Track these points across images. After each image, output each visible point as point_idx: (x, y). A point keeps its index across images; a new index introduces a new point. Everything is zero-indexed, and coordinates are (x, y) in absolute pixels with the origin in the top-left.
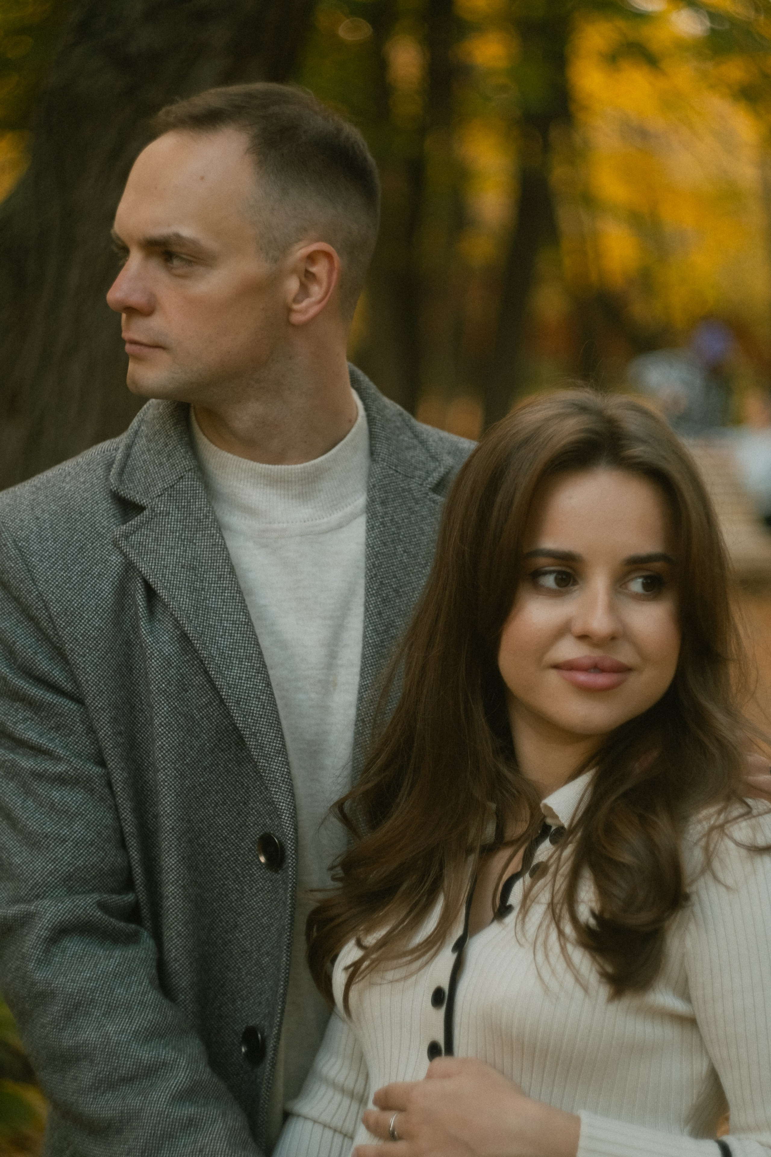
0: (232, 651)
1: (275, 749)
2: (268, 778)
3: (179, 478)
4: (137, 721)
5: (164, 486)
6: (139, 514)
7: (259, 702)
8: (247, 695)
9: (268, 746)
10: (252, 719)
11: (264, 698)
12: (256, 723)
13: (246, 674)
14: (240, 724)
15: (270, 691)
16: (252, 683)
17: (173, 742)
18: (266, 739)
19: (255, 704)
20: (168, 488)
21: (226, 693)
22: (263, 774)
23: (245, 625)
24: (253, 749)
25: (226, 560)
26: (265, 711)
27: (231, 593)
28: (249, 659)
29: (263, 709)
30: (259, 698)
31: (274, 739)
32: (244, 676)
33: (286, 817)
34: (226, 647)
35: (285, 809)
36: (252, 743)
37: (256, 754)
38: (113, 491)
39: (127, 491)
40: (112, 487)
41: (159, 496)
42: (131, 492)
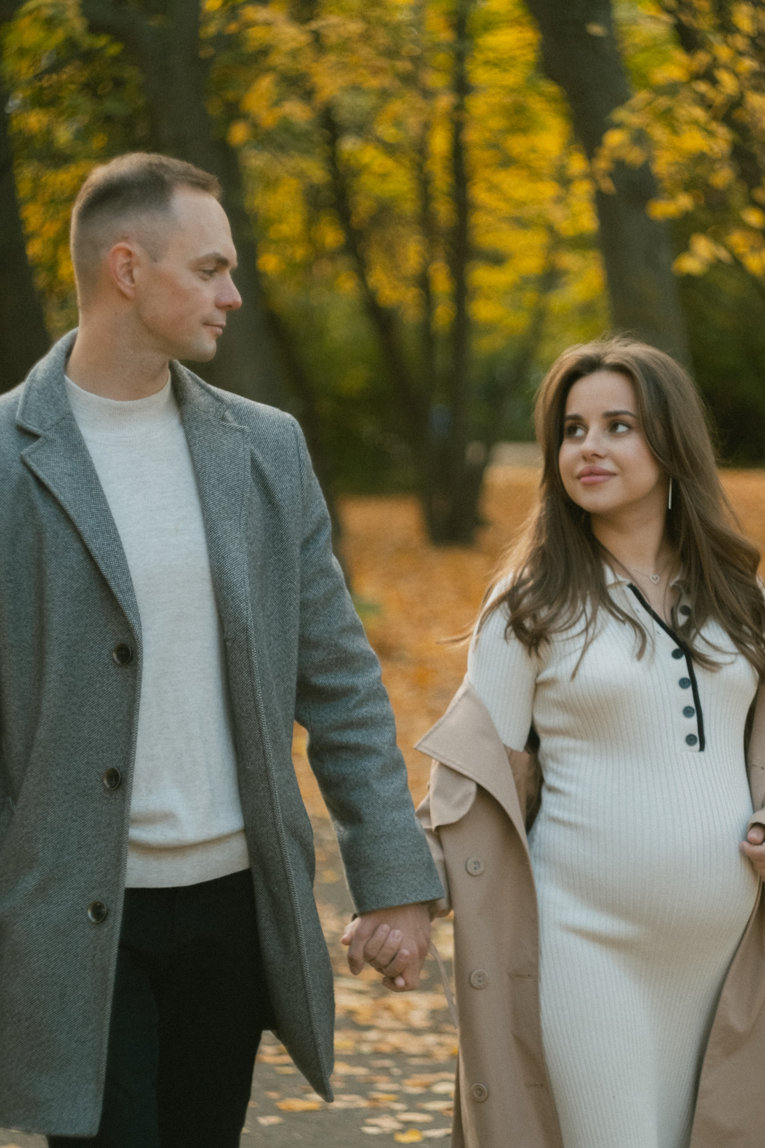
1: (127, 587)
2: (123, 605)
3: (62, 418)
5: (52, 423)
6: (37, 440)
14: (104, 572)
15: (123, 552)
20: (54, 424)
21: (95, 552)
22: (120, 603)
23: (106, 511)
24: (113, 588)
25: (93, 471)
26: (119, 564)
27: (96, 491)
28: (108, 532)
29: (118, 563)
30: (116, 557)
31: (126, 581)
32: (106, 543)
33: (136, 628)
34: (94, 525)
35: (135, 624)
36: (112, 584)
37: (115, 590)
38: (18, 425)
39: (28, 425)
40: (18, 423)
41: (49, 429)
42: (31, 426)
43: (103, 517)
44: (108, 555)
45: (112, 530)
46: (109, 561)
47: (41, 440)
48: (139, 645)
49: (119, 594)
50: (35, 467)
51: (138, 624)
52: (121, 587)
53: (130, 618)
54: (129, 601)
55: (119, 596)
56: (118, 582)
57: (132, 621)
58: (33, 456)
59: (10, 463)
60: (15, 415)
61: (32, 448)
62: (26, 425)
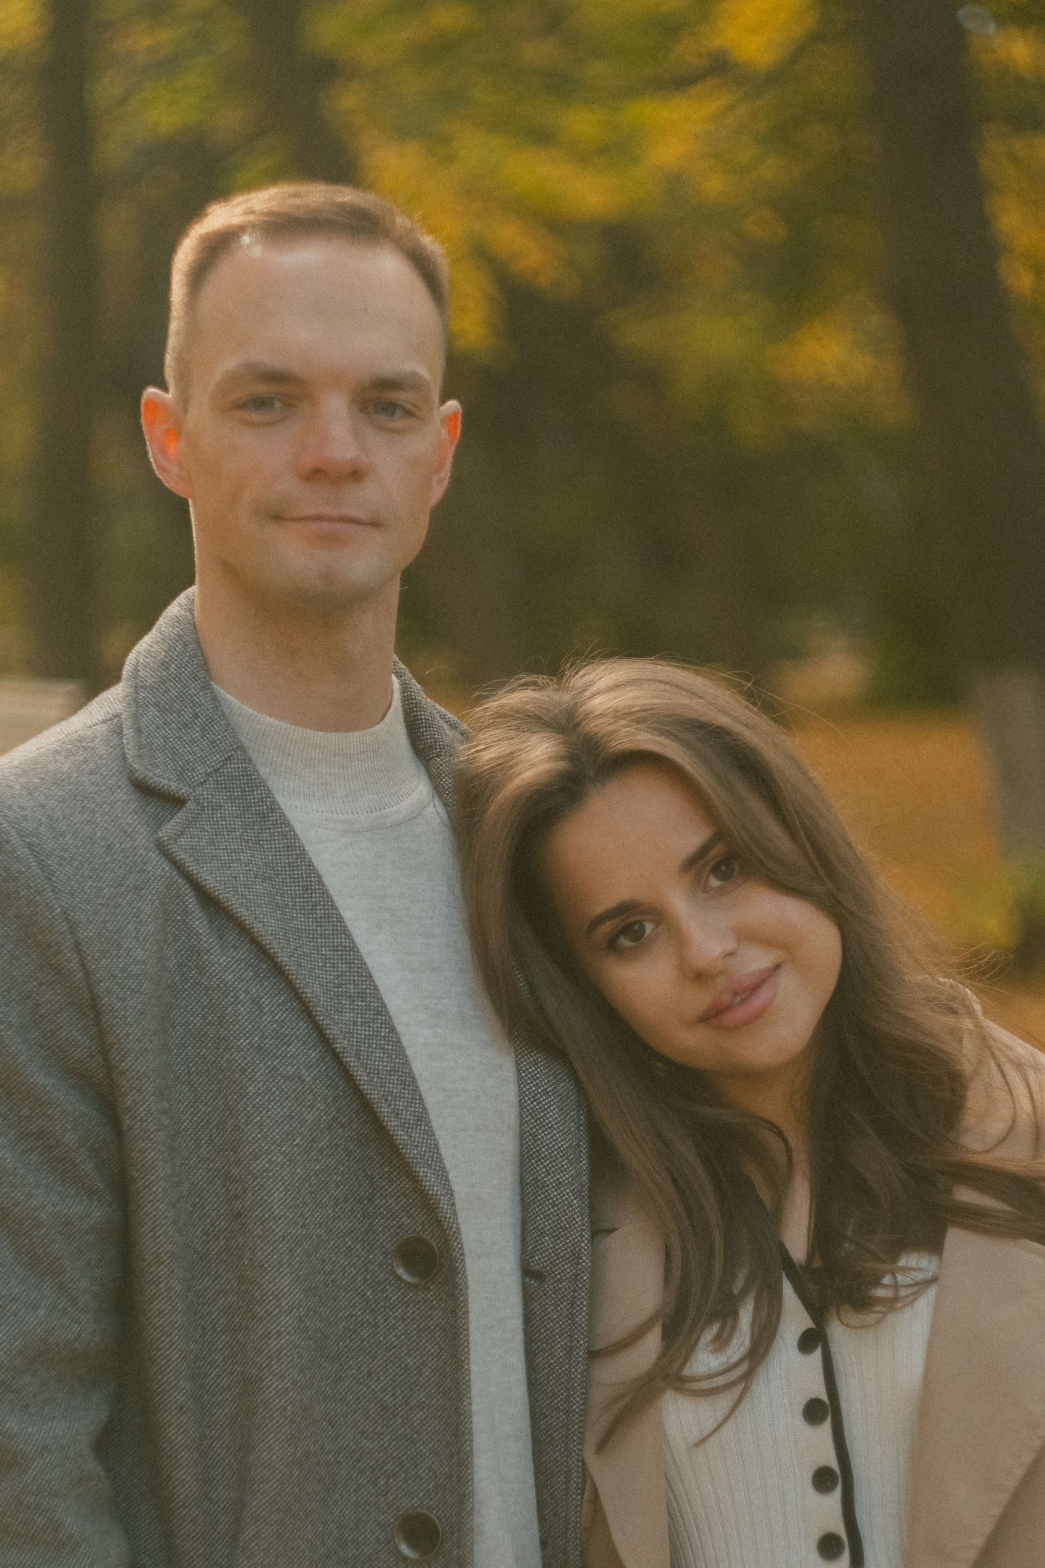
0: (338, 988)
1: (414, 1116)
2: (412, 1156)
3: (226, 759)
5: (207, 770)
6: (181, 808)
7: (384, 1053)
8: (366, 1045)
9: (404, 1112)
10: (378, 1078)
11: (390, 1047)
12: (385, 1083)
13: (362, 1018)
14: (364, 1085)
15: (396, 1038)
16: (371, 1029)
17: (276, 1116)
18: (401, 1104)
19: (379, 1057)
20: (211, 772)
21: (341, 1044)
22: (404, 1151)
23: (350, 951)
24: (386, 1119)
25: (310, 866)
26: (393, 1065)
27: (324, 910)
28: (362, 996)
29: (391, 1062)
30: (384, 1049)
31: (412, 1102)
32: (360, 1020)
33: (444, 1205)
34: (330, 983)
35: (441, 1195)
36: (384, 1110)
37: (391, 1124)
38: (136, 778)
39: (156, 779)
40: (136, 775)
41: (201, 783)
42: (162, 780)
43: (346, 963)
44: (368, 1047)
45: (368, 991)
46: (371, 1060)
47: (190, 805)
48: (455, 1241)
49: (399, 1133)
50: (192, 867)
51: (447, 1194)
52: (404, 1117)
53: (428, 1184)
54: (422, 1147)
55: (401, 1135)
56: (395, 1105)
57: (433, 1190)
58: (182, 841)
59: (141, 855)
60: (124, 758)
61: (177, 823)
62: (151, 778)
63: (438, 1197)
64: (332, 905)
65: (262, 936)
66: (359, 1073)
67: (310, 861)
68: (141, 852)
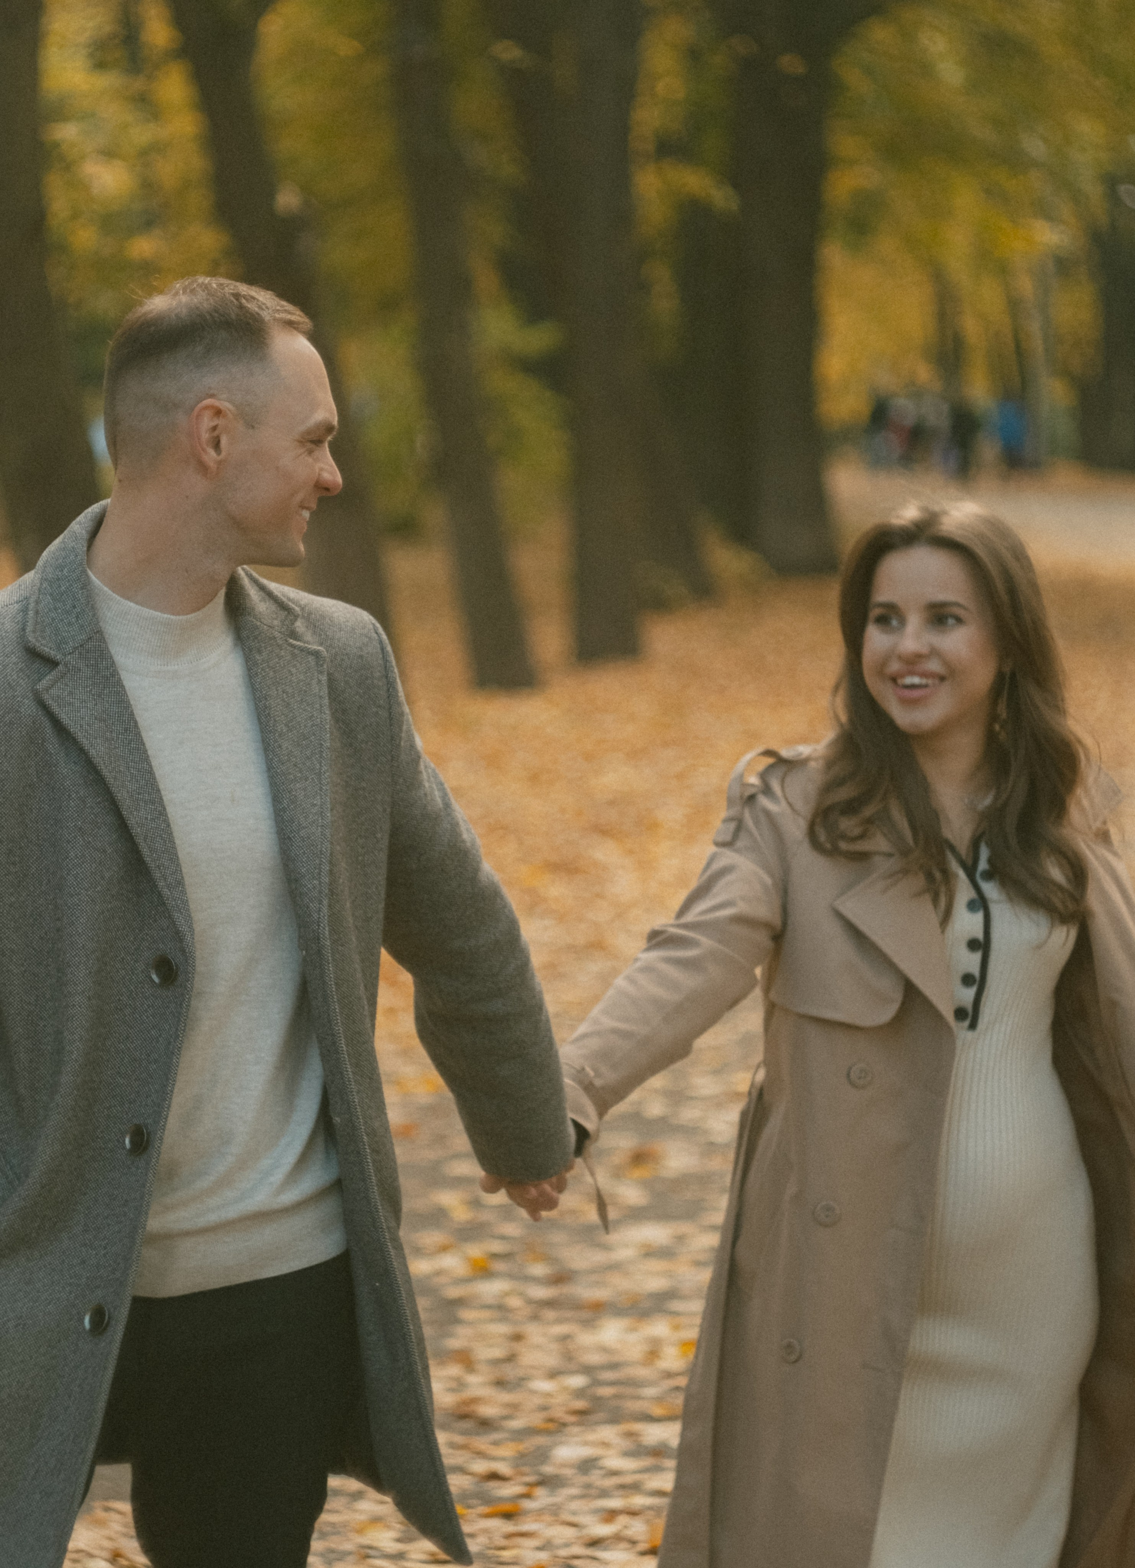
0: (138, 795)
1: (176, 881)
2: (171, 905)
3: (89, 638)
4: (33, 854)
5: (75, 645)
6: (54, 669)
7: (161, 839)
8: (151, 833)
9: (170, 878)
10: (156, 855)
11: (166, 836)
12: (160, 858)
13: (151, 815)
14: (147, 858)
15: (170, 831)
16: (155, 823)
17: (86, 872)
18: (168, 872)
19: (158, 842)
20: (78, 647)
21: (136, 831)
22: (167, 901)
23: (147, 772)
24: (158, 880)
25: (131, 715)
26: (166, 848)
27: (136, 744)
29: (165, 846)
30: (162, 836)
31: (175, 872)
32: (149, 816)
33: (188, 937)
34: (133, 791)
35: (186, 931)
36: (157, 874)
37: (161, 883)
38: (29, 646)
39: (42, 647)
40: (30, 644)
41: (70, 653)
42: (45, 648)
43: (144, 780)
44: (152, 835)
45: (155, 799)
46: (153, 843)
47: (60, 667)
48: (191, 961)
49: (165, 890)
50: (55, 708)
51: (190, 931)
52: (169, 880)
53: (179, 923)
54: (178, 900)
55: (166, 892)
56: (164, 872)
57: (182, 928)
58: (53, 691)
59: (18, 701)
60: (24, 629)
61: (50, 679)
62: (39, 647)
63: (185, 933)
64: (141, 742)
65: (94, 758)
66: (145, 850)
67: (132, 711)
68: (18, 699)
